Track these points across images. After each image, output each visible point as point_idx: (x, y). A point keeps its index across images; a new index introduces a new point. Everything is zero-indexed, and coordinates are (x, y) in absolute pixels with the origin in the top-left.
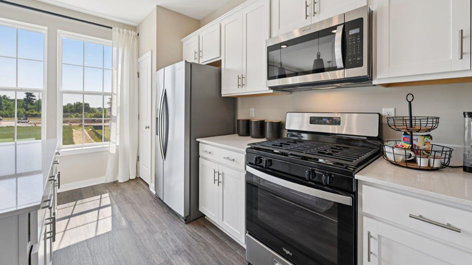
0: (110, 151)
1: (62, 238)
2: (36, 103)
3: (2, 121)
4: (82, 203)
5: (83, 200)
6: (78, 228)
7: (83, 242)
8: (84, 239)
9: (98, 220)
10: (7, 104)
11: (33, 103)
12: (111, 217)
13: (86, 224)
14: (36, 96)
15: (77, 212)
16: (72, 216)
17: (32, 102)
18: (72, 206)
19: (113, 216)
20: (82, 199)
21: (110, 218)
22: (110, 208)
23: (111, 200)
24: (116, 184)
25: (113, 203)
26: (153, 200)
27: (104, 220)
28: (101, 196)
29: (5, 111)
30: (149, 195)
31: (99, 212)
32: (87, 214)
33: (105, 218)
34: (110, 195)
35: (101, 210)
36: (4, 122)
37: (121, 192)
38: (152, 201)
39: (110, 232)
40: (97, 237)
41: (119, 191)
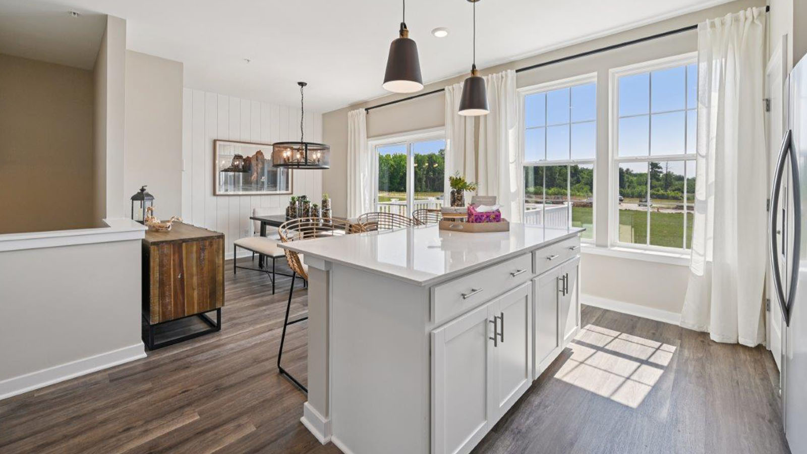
0: (692, 269)
1: (573, 369)
2: (662, 177)
3: (624, 203)
4: (627, 341)
5: (631, 336)
6: (596, 370)
7: (588, 392)
8: (592, 389)
9: (628, 378)
10: (630, 181)
11: (659, 179)
12: (650, 388)
13: (609, 372)
14: (663, 168)
15: (611, 349)
16: (602, 349)
17: (657, 177)
18: (611, 336)
19: (655, 388)
20: (631, 334)
21: (648, 389)
22: (660, 372)
23: (672, 359)
24: (703, 339)
25: (671, 367)
26: (768, 417)
27: (637, 384)
28: (661, 345)
29: (627, 189)
30: (765, 400)
31: (639, 367)
32: (620, 359)
33: (639, 382)
34: (678, 352)
35: (644, 367)
36: (625, 204)
37: (701, 358)
38: (763, 418)
39: (631, 408)
40: (608, 400)
41: (700, 355)
